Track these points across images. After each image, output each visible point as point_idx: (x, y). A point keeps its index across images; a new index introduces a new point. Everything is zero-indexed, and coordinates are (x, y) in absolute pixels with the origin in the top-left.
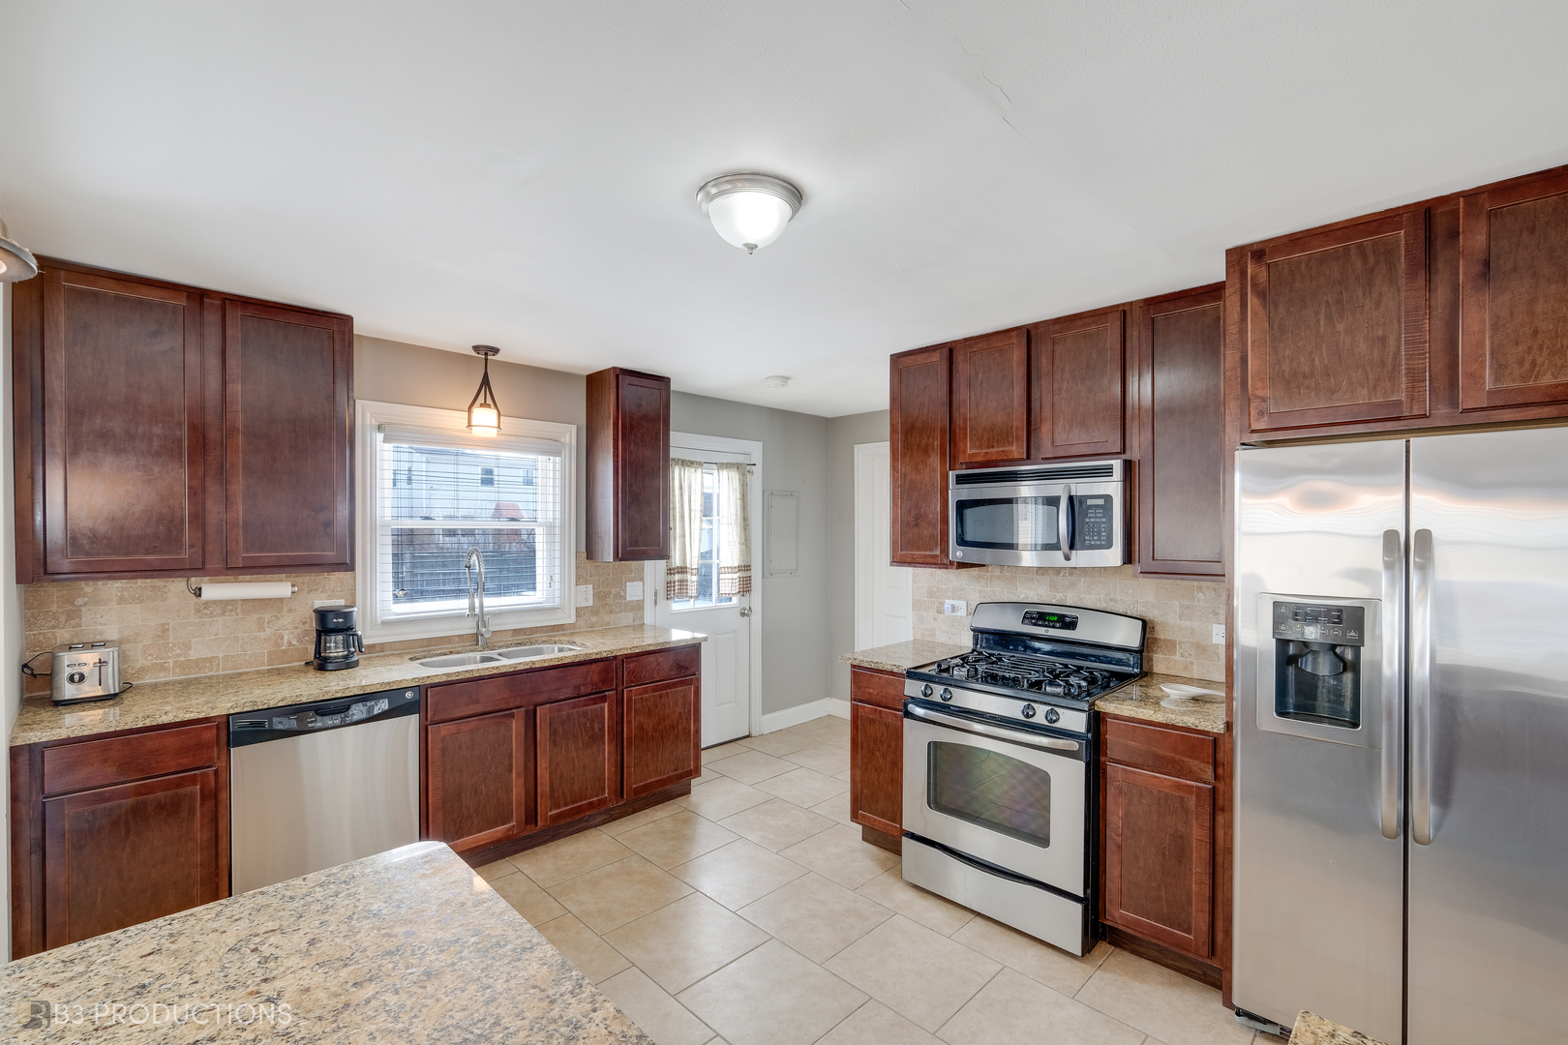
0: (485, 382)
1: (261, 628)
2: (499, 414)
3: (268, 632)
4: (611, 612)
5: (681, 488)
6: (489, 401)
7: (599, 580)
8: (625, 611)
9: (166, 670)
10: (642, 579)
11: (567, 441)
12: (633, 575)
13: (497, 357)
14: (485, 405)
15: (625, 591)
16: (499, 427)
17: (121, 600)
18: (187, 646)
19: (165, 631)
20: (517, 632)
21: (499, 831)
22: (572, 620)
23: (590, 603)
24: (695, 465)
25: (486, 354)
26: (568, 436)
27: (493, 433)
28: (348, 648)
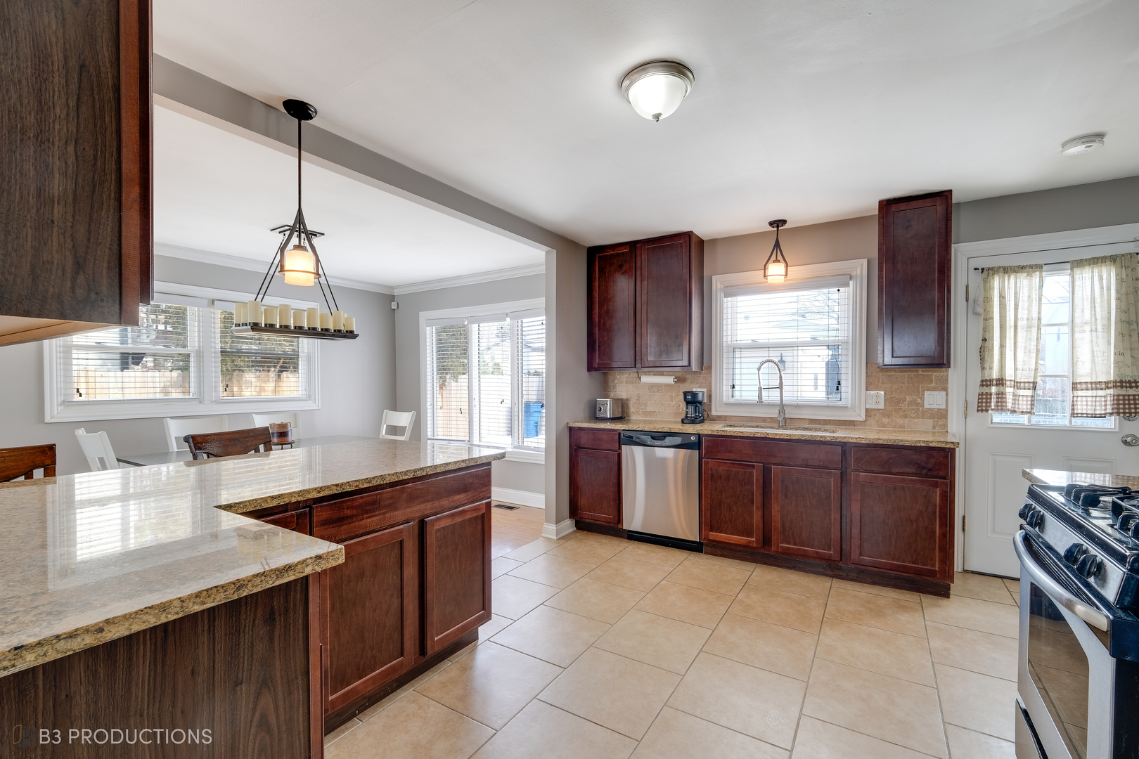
0: (777, 245)
1: (672, 400)
2: (787, 266)
3: (674, 402)
4: (906, 417)
5: (1002, 297)
6: (780, 257)
7: (891, 387)
8: (923, 417)
9: (639, 414)
10: (945, 389)
11: (859, 273)
12: (933, 385)
13: (786, 227)
14: (777, 261)
15: (922, 399)
16: (786, 275)
17: (627, 382)
18: (646, 405)
19: (639, 397)
20: (813, 421)
21: (742, 539)
22: (862, 418)
23: (881, 406)
24: (1027, 269)
25: (778, 227)
26: (859, 269)
27: (780, 280)
28: (696, 412)
